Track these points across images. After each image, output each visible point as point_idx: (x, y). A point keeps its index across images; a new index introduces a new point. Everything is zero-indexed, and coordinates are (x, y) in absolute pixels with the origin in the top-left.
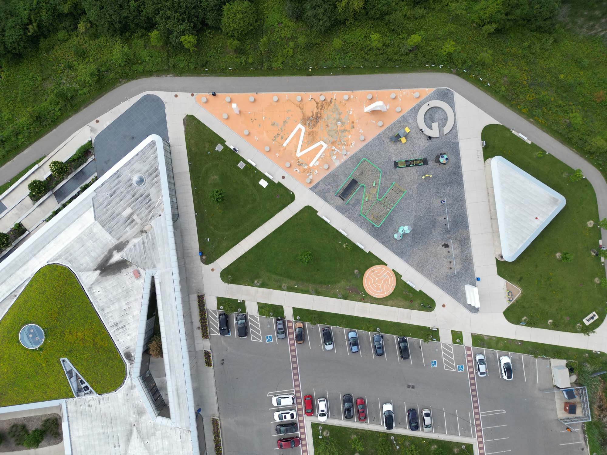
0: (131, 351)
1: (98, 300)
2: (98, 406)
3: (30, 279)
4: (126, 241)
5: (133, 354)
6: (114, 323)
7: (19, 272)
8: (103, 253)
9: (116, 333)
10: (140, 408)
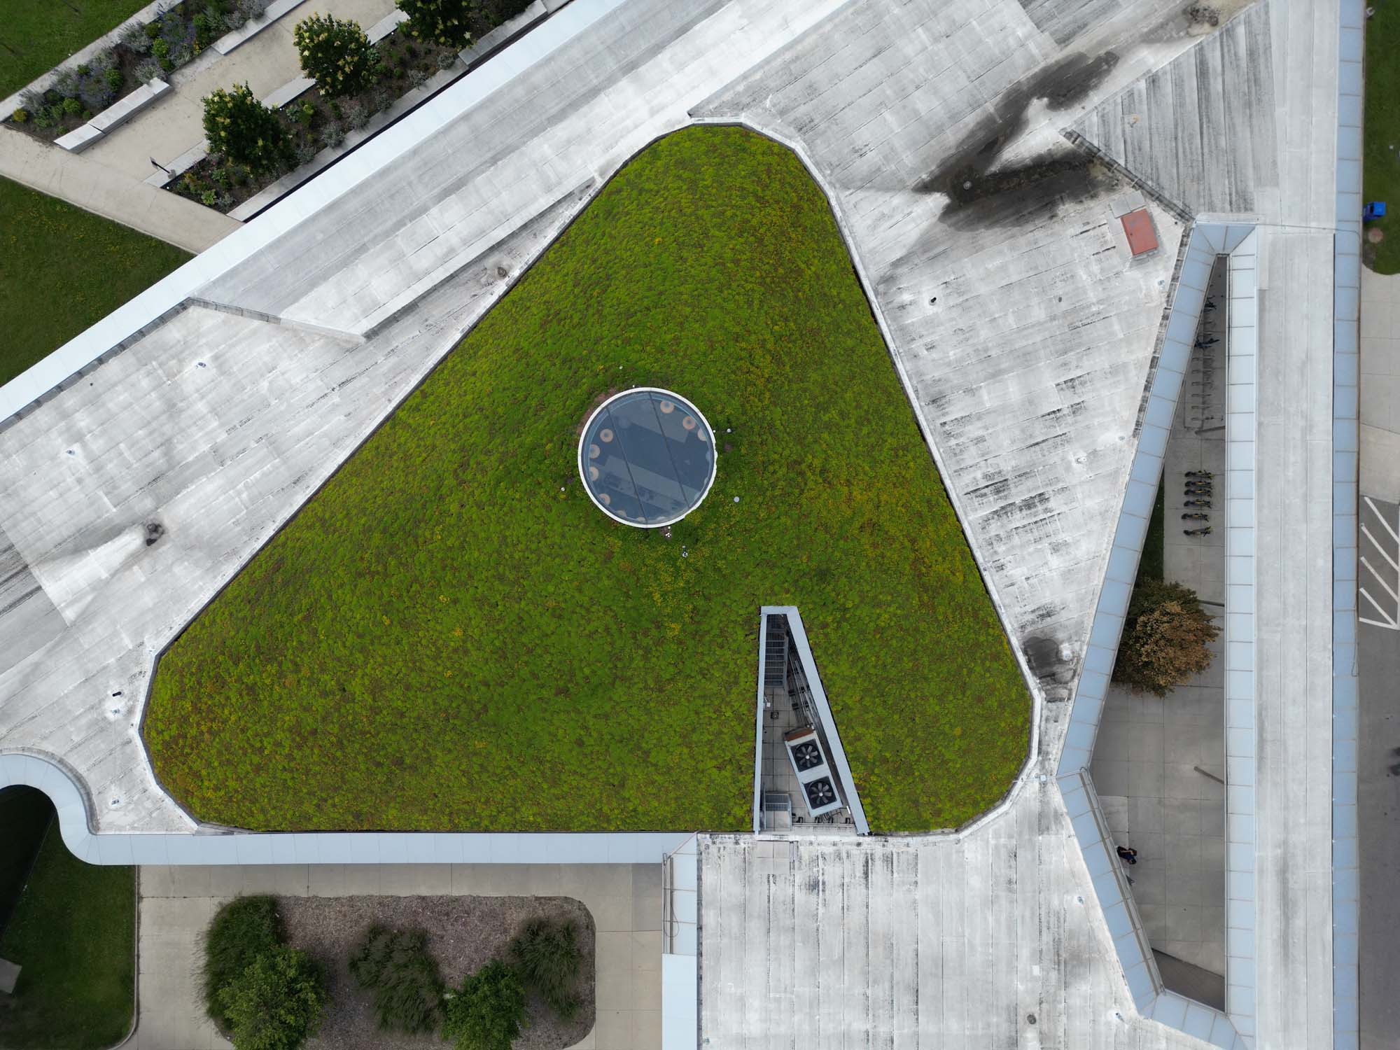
0: (1060, 635)
1: (918, 346)
2: (857, 892)
3: (592, 192)
4: (1102, 52)
5: (1066, 651)
6: (986, 476)
7: (542, 147)
8: (974, 105)
9: (994, 528)
10: (1072, 935)
